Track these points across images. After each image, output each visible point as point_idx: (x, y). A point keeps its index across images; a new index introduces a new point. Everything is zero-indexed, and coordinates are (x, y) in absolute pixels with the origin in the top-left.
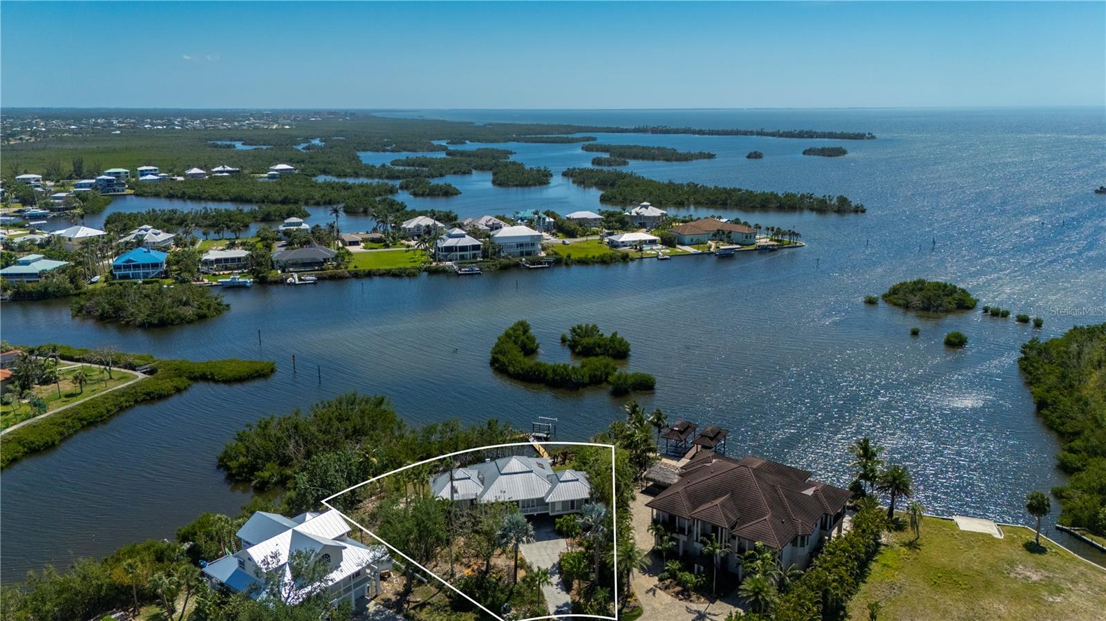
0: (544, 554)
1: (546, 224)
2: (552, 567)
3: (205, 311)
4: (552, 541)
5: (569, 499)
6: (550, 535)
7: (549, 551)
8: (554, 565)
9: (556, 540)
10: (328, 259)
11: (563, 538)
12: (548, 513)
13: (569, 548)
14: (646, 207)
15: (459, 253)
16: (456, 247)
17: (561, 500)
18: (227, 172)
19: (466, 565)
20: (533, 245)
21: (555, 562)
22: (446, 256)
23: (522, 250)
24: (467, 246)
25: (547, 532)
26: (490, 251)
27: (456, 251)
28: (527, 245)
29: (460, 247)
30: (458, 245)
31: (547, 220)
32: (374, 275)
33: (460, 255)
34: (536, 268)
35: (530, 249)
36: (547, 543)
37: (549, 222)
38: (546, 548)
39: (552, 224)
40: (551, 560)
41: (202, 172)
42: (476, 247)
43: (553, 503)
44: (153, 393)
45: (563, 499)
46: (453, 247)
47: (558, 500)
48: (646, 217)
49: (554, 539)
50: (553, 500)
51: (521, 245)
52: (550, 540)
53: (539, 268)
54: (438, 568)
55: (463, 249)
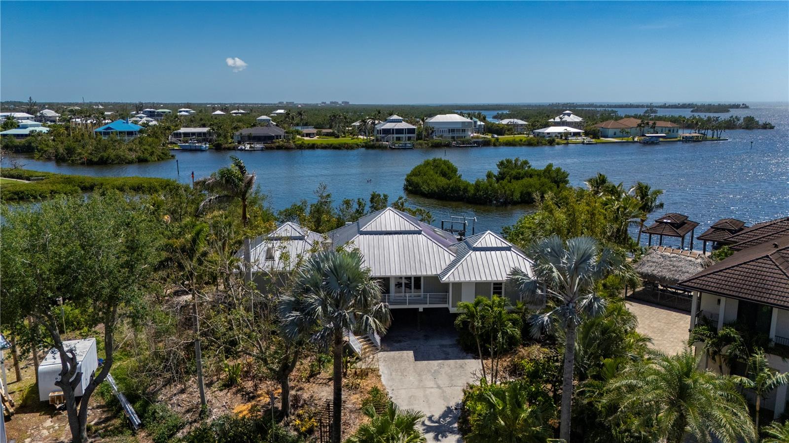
0: (431, 384)
1: (477, 127)
2: (444, 415)
3: (147, 155)
4: (452, 362)
5: (489, 279)
6: (449, 350)
7: (443, 380)
8: (449, 410)
9: (460, 362)
10: (280, 136)
11: (476, 357)
12: (447, 309)
13: (489, 378)
14: (569, 115)
15: (395, 136)
16: (393, 129)
17: (473, 279)
18: (240, 113)
19: (248, 394)
20: (464, 131)
21: (452, 404)
22: (383, 138)
23: (453, 135)
24: (403, 129)
25: (442, 346)
26: (424, 133)
27: (393, 133)
28: (458, 130)
29: (396, 129)
30: (395, 128)
31: (479, 123)
32: (317, 148)
33: (397, 137)
34: (466, 147)
35: (461, 134)
36: (439, 365)
37: (480, 125)
38: (435, 375)
39: (483, 127)
40: (445, 398)
41: (222, 113)
42: (411, 131)
43: (458, 286)
44: (22, 192)
45: (478, 279)
46: (390, 129)
47: (468, 279)
48: (569, 122)
49: (459, 358)
50: (457, 280)
51: (453, 131)
52: (447, 358)
53: (468, 147)
54: (184, 396)
55: (400, 131)
